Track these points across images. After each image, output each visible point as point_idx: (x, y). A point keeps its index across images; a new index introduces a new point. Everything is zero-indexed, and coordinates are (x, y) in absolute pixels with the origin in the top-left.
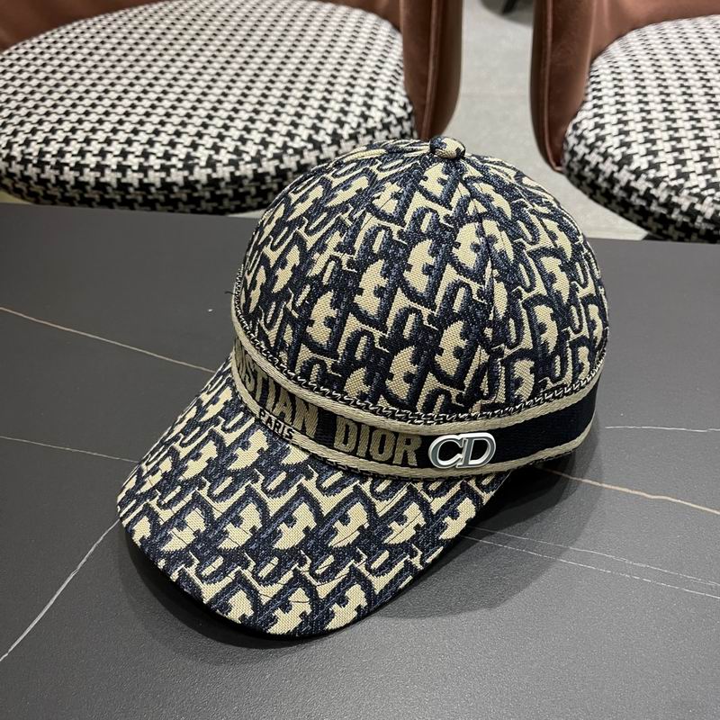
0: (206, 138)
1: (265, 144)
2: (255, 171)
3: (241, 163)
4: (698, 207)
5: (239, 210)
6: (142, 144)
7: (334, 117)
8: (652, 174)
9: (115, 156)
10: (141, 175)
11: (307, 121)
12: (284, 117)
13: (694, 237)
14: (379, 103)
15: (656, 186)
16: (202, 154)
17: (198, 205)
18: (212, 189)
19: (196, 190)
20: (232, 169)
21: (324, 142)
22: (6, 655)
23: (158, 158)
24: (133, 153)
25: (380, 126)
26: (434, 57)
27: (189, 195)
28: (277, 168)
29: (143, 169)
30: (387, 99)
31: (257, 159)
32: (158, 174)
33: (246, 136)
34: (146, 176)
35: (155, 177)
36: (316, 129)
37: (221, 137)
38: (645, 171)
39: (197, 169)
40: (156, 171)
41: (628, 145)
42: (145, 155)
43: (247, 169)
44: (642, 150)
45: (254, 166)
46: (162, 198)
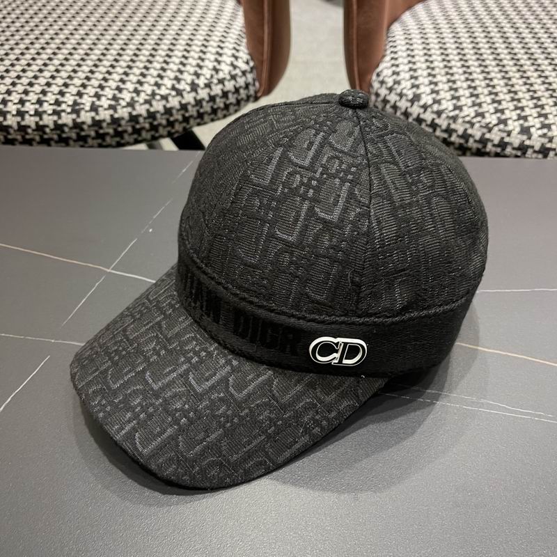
0: (89, 88)
1: (137, 92)
2: (130, 113)
3: (119, 107)
4: (470, 131)
6: (36, 94)
7: (192, 70)
8: (436, 107)
9: (14, 104)
10: (37, 119)
11: (170, 74)
12: (152, 71)
13: (468, 153)
14: (227, 59)
15: (439, 117)
16: (87, 101)
18: (96, 128)
19: (82, 130)
20: (111, 112)
21: (184, 90)
23: (50, 104)
24: (29, 101)
25: (228, 77)
26: (268, 23)
27: (78, 134)
28: (148, 111)
29: (38, 114)
30: (234, 56)
31: (131, 104)
32: (51, 117)
33: (122, 86)
34: (41, 119)
35: (49, 120)
36: (178, 80)
37: (102, 87)
39: (83, 113)
40: (49, 115)
41: (417, 87)
42: (40, 102)
43: (123, 112)
44: (428, 90)
45: (129, 109)
46: (55, 137)
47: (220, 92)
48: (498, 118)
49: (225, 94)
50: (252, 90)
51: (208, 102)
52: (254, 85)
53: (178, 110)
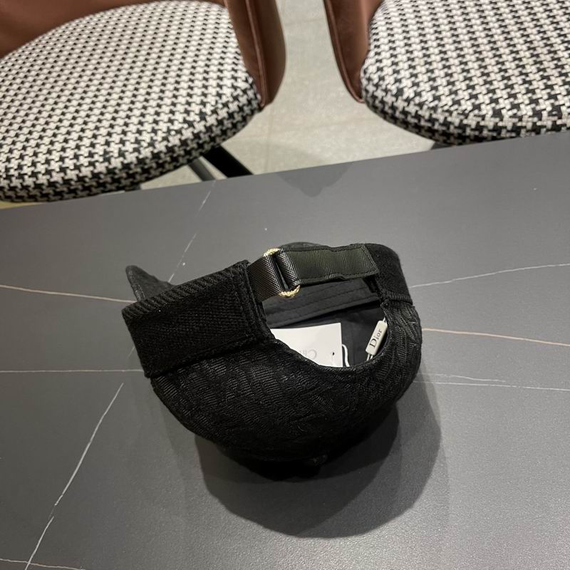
0: (114, 135)
1: (154, 131)
2: (152, 152)
3: (141, 149)
4: (449, 119)
5: (148, 179)
6: (72, 149)
7: (198, 100)
8: (417, 100)
9: (57, 162)
10: (77, 172)
11: (180, 108)
12: (164, 108)
14: (227, 82)
15: (421, 108)
16: (114, 149)
17: (120, 183)
18: (126, 170)
19: (115, 174)
20: (136, 154)
21: (194, 121)
22: (62, 496)
23: (85, 157)
24: (68, 157)
25: (231, 99)
26: (258, 43)
27: (112, 178)
28: (167, 147)
29: (77, 167)
30: (233, 77)
31: (152, 144)
33: (141, 128)
34: (80, 171)
35: (86, 171)
36: (187, 112)
37: (124, 133)
38: (413, 99)
39: (113, 160)
40: (86, 167)
41: (400, 81)
42: (76, 157)
43: (146, 152)
44: (409, 83)
45: (151, 149)
46: (94, 184)
47: (225, 115)
48: (473, 104)
49: (231, 115)
50: (255, 104)
51: (217, 126)
52: (256, 98)
53: (192, 140)
